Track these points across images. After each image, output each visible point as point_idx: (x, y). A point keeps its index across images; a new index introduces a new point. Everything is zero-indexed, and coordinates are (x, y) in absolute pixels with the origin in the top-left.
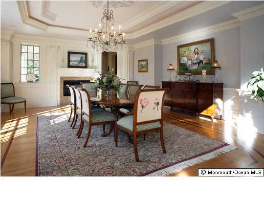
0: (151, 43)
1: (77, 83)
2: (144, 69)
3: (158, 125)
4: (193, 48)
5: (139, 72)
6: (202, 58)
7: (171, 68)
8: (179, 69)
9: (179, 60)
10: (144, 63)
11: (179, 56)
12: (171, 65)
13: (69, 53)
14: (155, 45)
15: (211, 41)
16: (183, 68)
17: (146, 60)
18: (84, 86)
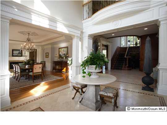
0: (50, 46)
1: (17, 63)
2: (47, 57)
3: (40, 73)
4: (63, 49)
5: (46, 57)
6: (65, 53)
7: (56, 56)
8: (59, 56)
9: (59, 53)
10: (47, 54)
11: (59, 52)
12: (56, 55)
13: (13, 50)
14: (51, 47)
15: (67, 47)
16: (60, 56)
17: (48, 53)
18: (20, 64)
